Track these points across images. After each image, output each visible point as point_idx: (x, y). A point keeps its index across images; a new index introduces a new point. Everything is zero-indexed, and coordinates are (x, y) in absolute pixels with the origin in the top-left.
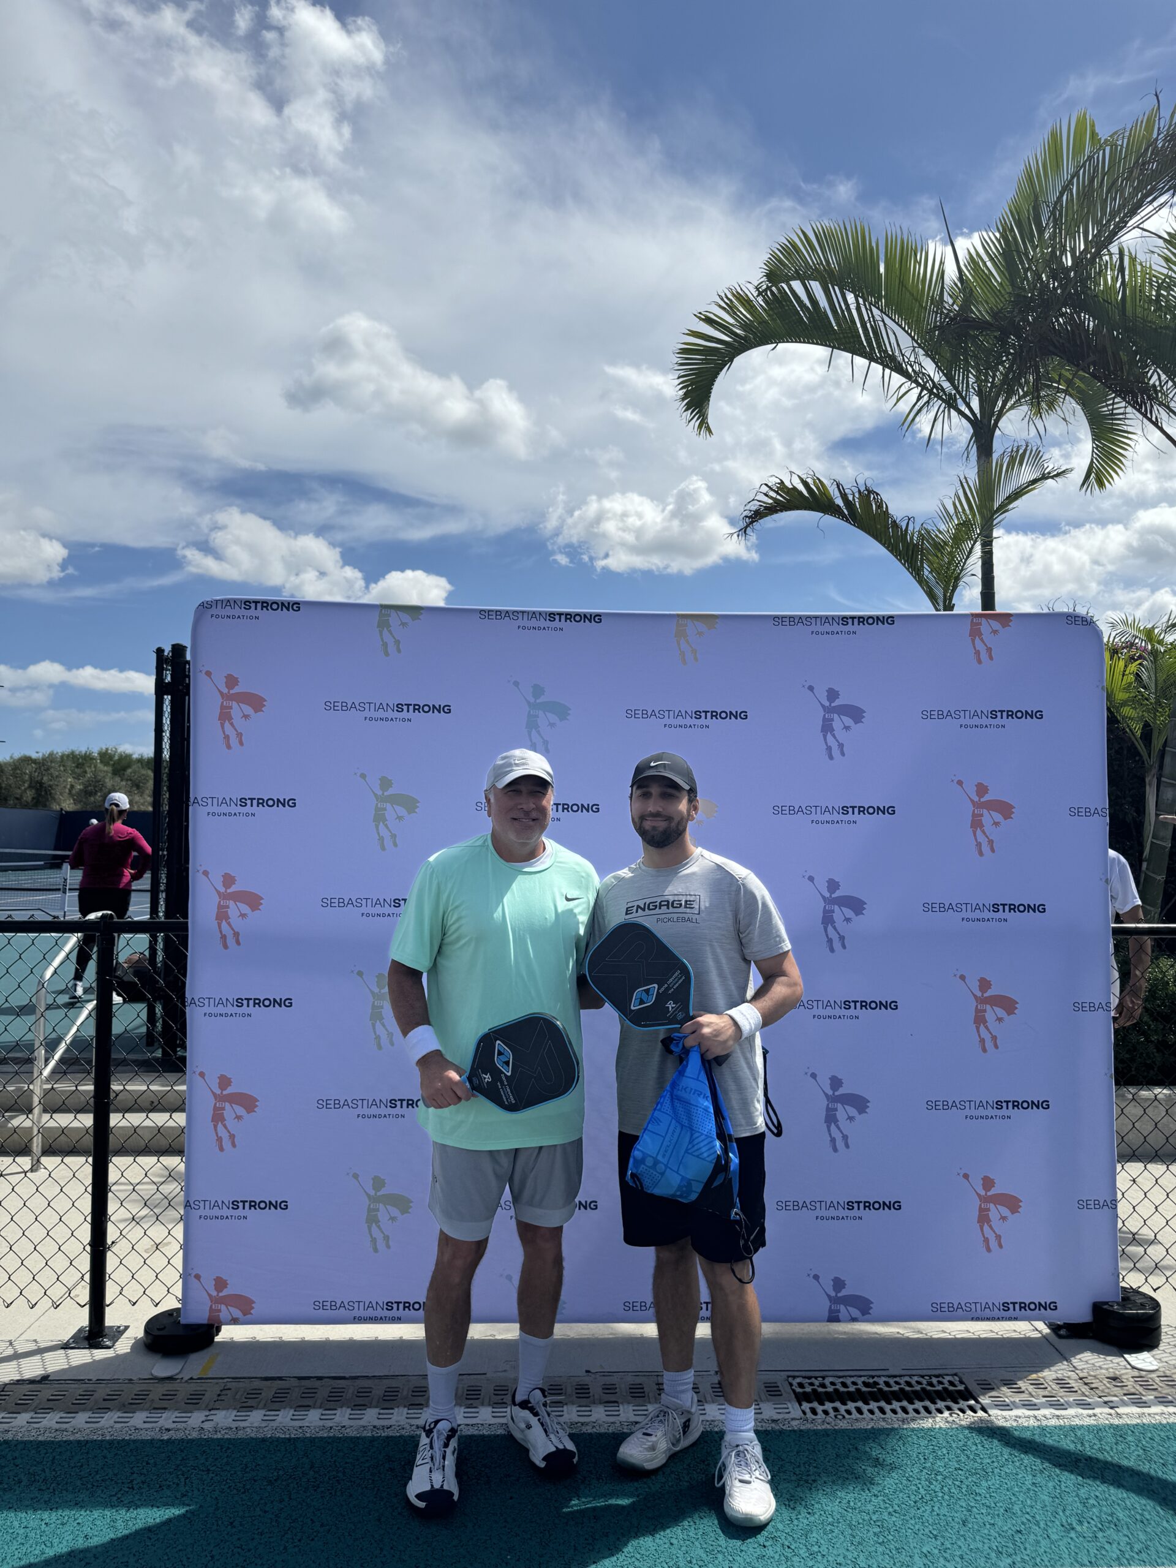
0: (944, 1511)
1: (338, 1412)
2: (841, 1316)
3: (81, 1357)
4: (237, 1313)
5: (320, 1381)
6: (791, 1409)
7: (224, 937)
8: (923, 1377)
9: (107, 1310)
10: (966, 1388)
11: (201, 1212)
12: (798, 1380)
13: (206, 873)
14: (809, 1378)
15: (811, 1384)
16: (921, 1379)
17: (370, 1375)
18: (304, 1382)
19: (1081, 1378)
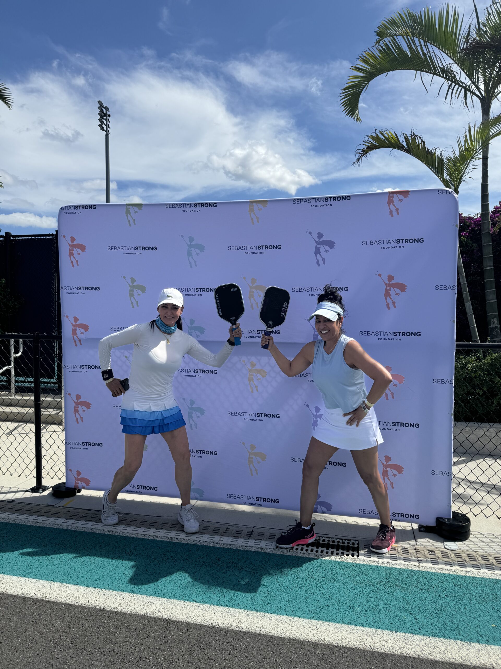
2: (318, 510)
4: (84, 484)
7: (75, 342)
8: (342, 540)
10: (358, 546)
11: (71, 446)
13: (67, 317)
19: (415, 549)
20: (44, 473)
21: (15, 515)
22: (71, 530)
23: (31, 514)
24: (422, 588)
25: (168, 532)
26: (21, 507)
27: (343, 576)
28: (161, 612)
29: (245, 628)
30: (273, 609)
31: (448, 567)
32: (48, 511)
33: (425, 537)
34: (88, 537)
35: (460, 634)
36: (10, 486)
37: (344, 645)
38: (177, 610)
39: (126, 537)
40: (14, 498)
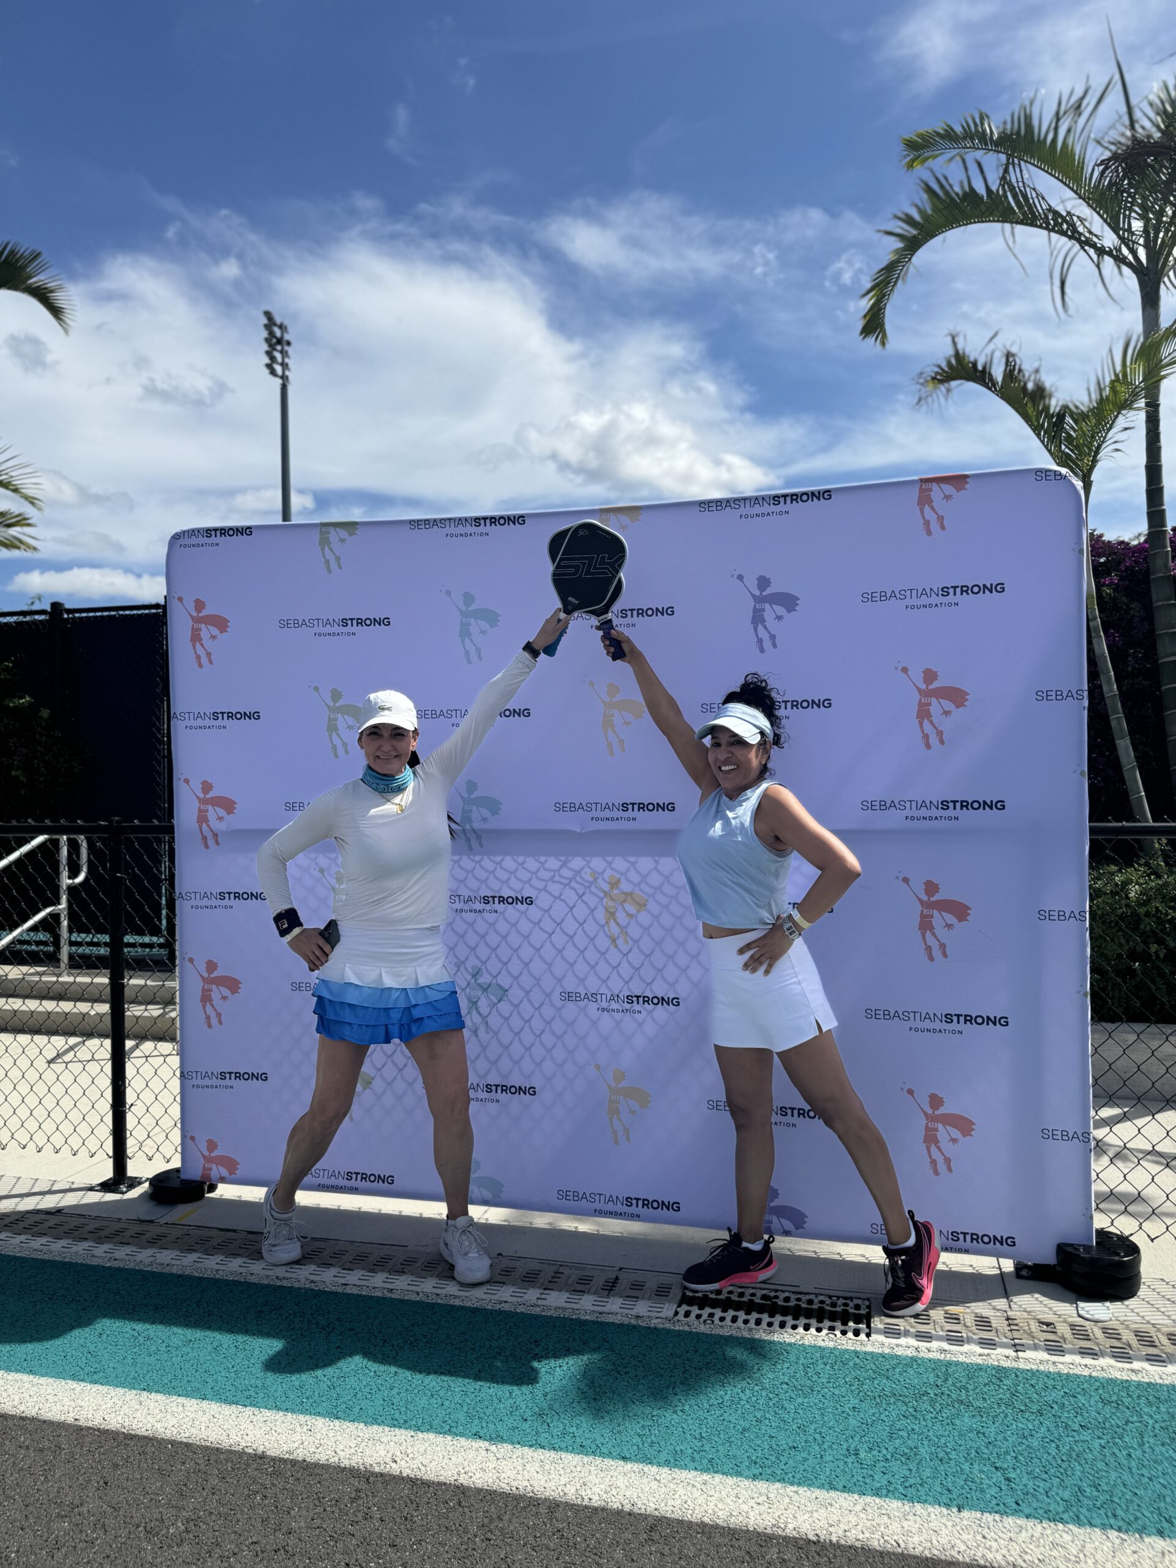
2: (773, 1227)
4: (224, 1173)
6: (665, 1309)
7: (205, 838)
8: (831, 1297)
9: (129, 1163)
10: (868, 1313)
11: (194, 1082)
13: (187, 781)
16: (826, 1299)
19: (1008, 1319)
20: (131, 1145)
21: (64, 1242)
22: (191, 1276)
23: (100, 1241)
24: (1023, 1408)
25: (419, 1279)
26: (76, 1224)
27: (832, 1380)
28: (399, 1461)
29: (595, 1498)
30: (663, 1456)
31: (1088, 1361)
32: (138, 1235)
33: (1030, 1292)
34: (231, 1292)
35: (1115, 1516)
36: (54, 1179)
37: (834, 1540)
38: (436, 1458)
39: (319, 1290)
40: (62, 1204)
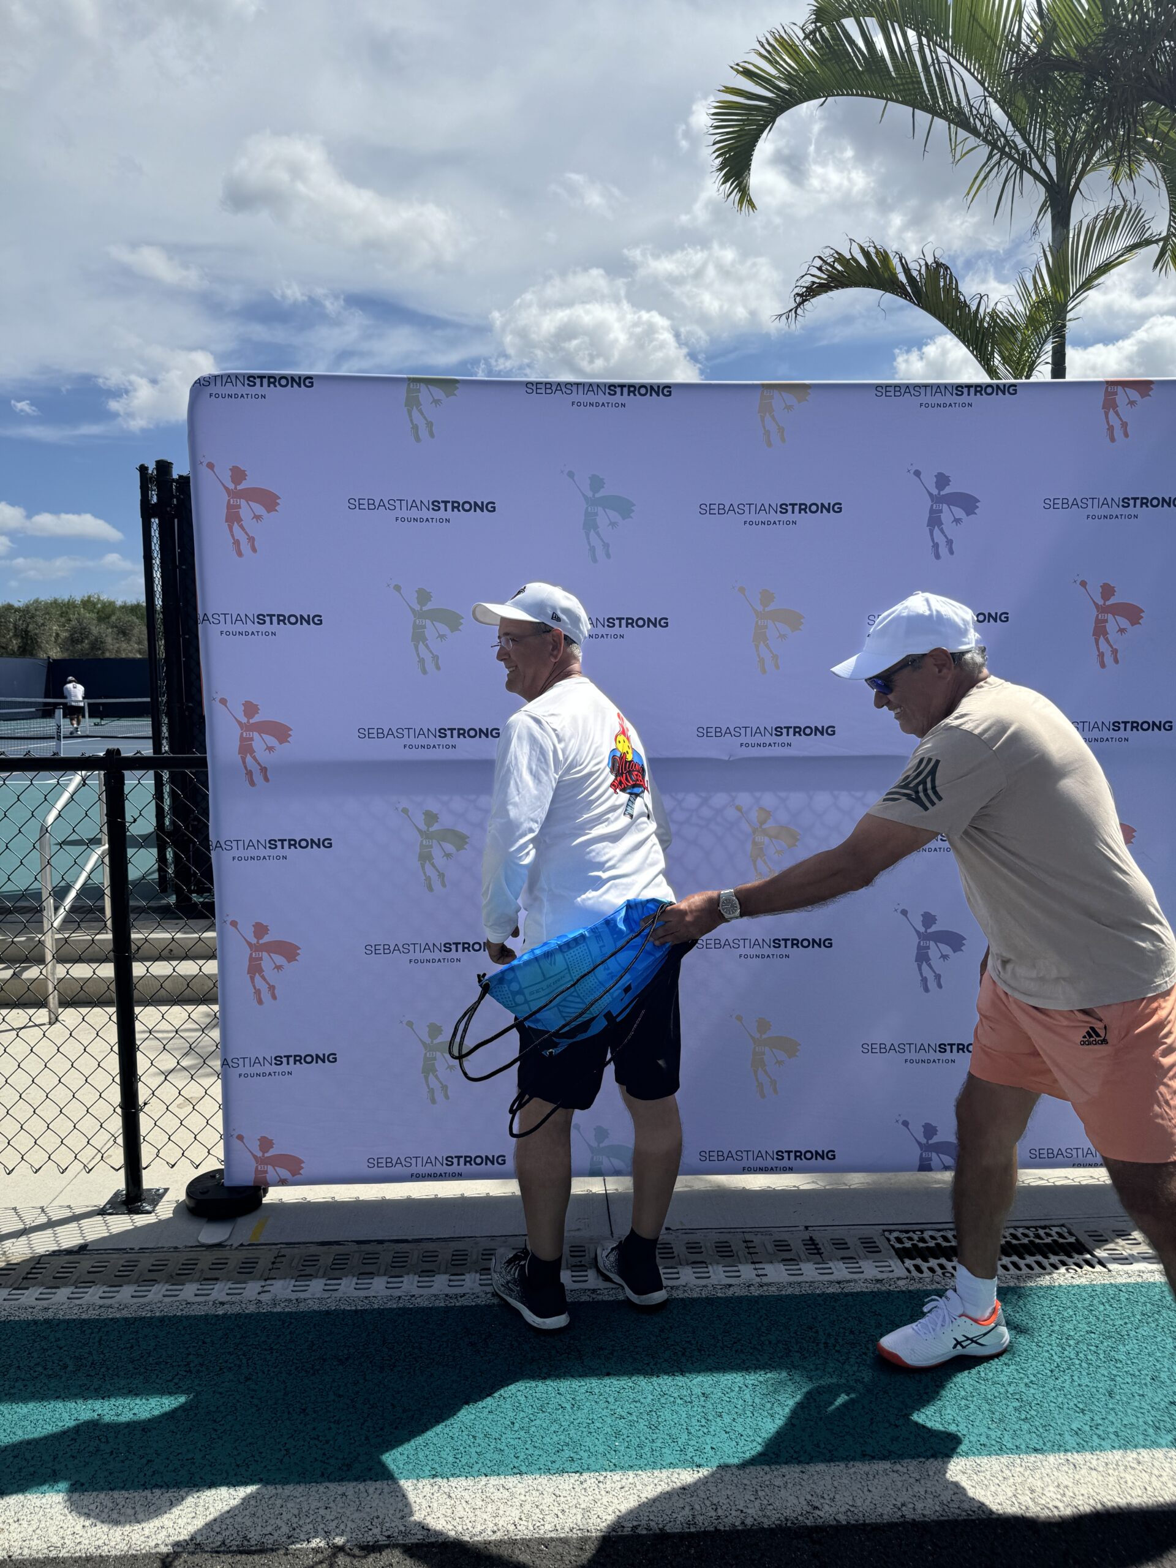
0: (1085, 1381)
1: (405, 1279)
2: (933, 1164)
3: (121, 1223)
4: (284, 1173)
5: (381, 1246)
6: (894, 1267)
7: (249, 774)
8: (1028, 1228)
9: (144, 1172)
10: (1077, 1240)
11: (241, 1070)
12: (896, 1234)
13: (223, 701)
14: (907, 1232)
15: (910, 1239)
16: (1026, 1231)
17: (434, 1237)
18: (364, 1247)
21: (129, 1290)
23: (174, 1280)
29: (1060, 1505)
30: (1070, 1439)
32: (219, 1265)
38: (854, 1493)
40: (87, 1239)
